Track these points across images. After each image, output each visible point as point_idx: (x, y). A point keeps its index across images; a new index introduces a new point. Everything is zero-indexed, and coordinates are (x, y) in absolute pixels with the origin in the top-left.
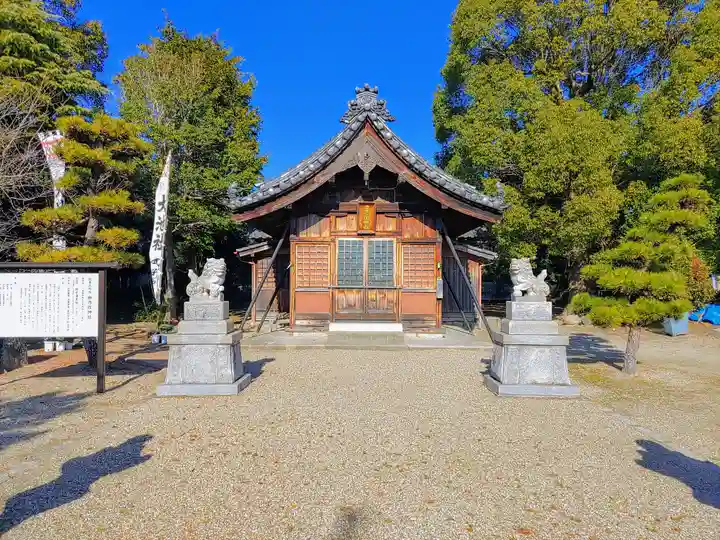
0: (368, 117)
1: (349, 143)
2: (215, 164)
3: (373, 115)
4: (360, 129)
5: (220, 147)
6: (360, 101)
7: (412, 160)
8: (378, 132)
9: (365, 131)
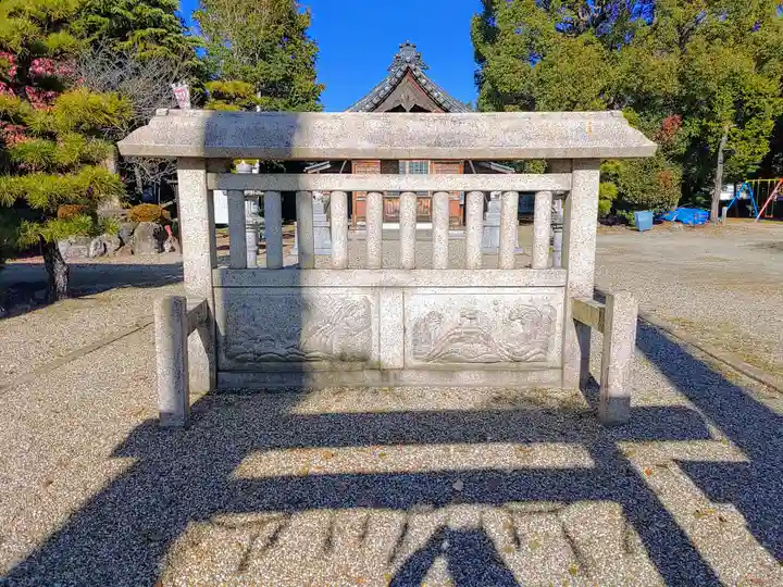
0: (408, 67)
1: (394, 87)
2: (283, 95)
3: (413, 66)
4: (403, 77)
5: (287, 79)
6: (402, 54)
7: (441, 101)
8: (416, 79)
9: (405, 79)
